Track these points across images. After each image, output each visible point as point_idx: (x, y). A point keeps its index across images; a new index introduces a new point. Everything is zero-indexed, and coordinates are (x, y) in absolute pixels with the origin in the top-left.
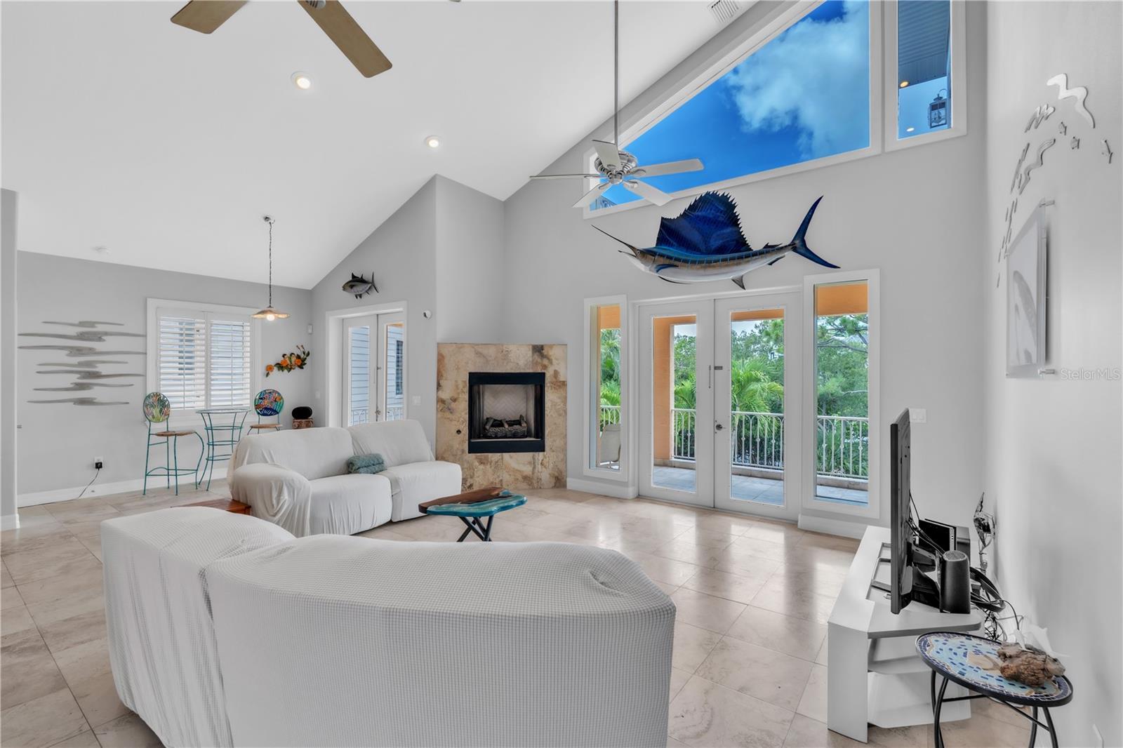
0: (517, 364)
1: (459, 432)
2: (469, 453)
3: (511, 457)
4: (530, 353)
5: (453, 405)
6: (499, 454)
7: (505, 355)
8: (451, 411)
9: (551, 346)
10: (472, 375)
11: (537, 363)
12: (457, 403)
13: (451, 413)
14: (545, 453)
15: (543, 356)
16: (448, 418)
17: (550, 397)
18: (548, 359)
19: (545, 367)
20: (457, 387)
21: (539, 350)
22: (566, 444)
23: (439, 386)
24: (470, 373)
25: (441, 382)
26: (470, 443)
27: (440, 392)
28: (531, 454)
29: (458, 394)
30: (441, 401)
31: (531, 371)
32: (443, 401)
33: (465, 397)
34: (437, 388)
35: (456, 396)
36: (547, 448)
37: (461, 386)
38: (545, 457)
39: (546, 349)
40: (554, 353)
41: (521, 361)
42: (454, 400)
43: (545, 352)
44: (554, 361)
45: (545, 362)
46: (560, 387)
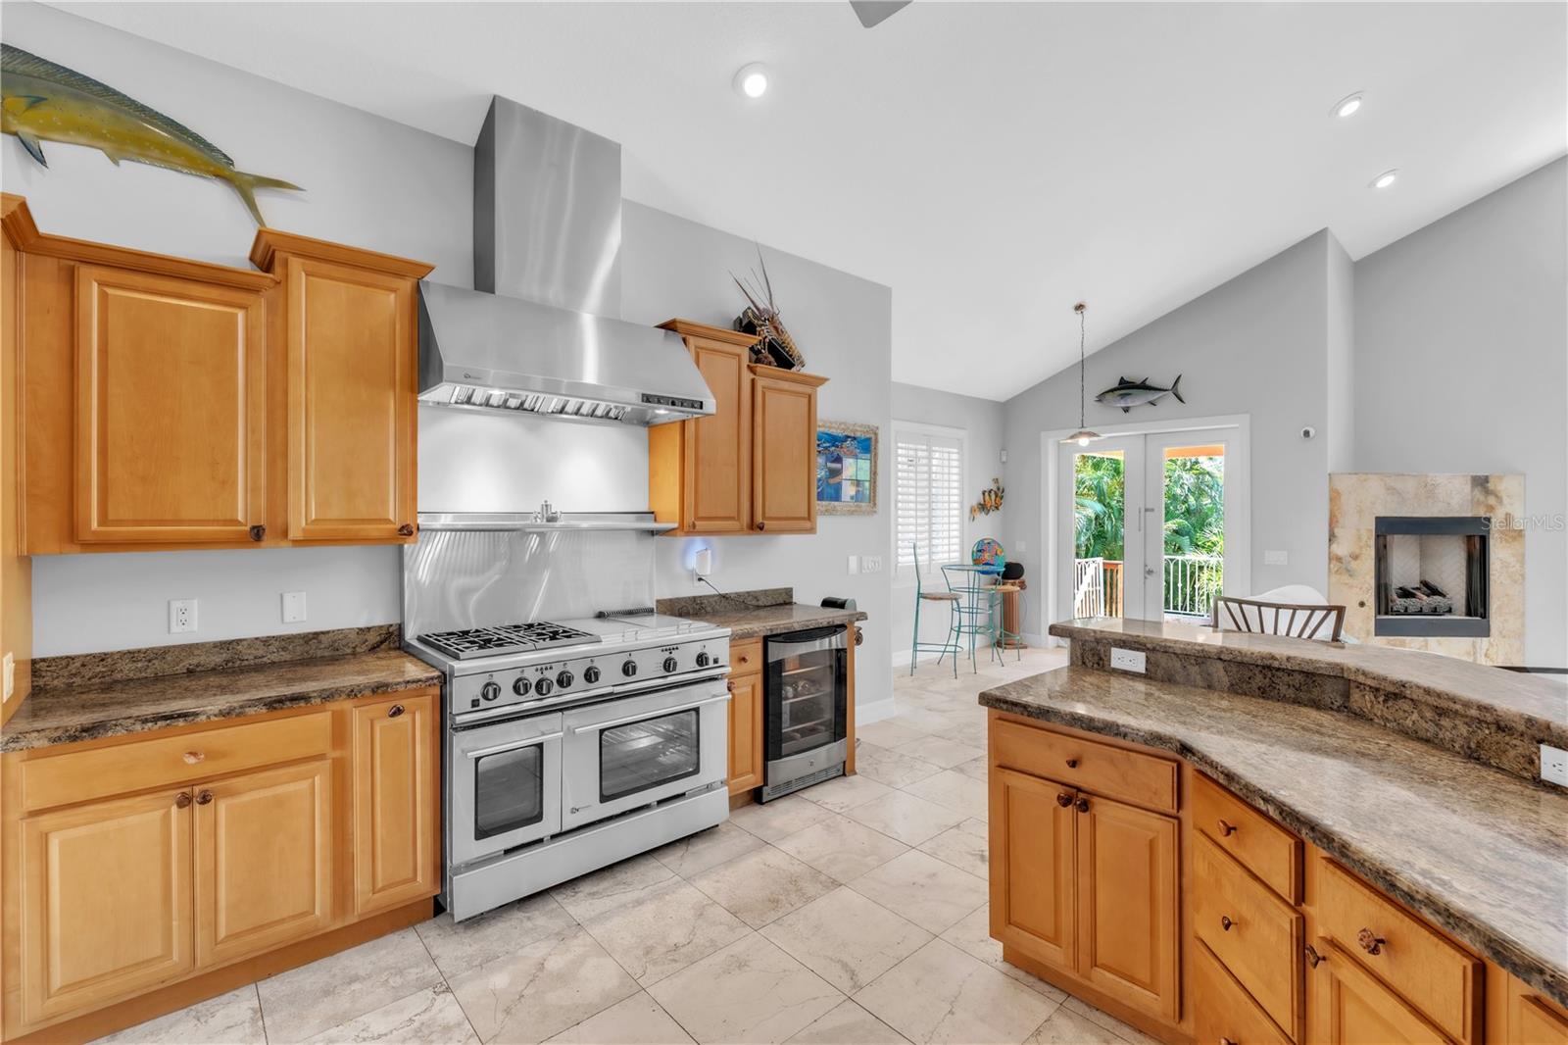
0: (1449, 504)
1: (1362, 604)
2: (1376, 635)
3: (1440, 644)
4: (1468, 488)
5: (1354, 564)
6: (1421, 639)
7: (1430, 491)
8: (1350, 573)
9: (1501, 478)
10: (1380, 521)
11: (1479, 503)
12: (1358, 561)
13: (1351, 576)
14: (1491, 639)
15: (1487, 492)
16: (1346, 584)
17: (1499, 555)
18: (1497, 496)
19: (1491, 508)
20: (1359, 538)
21: (1481, 483)
22: (1523, 625)
23: (1332, 537)
24: (1377, 518)
25: (1336, 531)
26: (1376, 620)
27: (1334, 546)
28: (1471, 639)
29: (1361, 548)
30: (1334, 558)
31: (1469, 515)
32: (1339, 559)
33: (1370, 553)
34: (1330, 540)
35: (1357, 551)
36: (1493, 630)
37: (1365, 538)
38: (1491, 644)
39: (1491, 480)
40: (1506, 486)
41: (1453, 499)
42: (1356, 557)
43: (1491, 486)
44: (1506, 500)
45: (1492, 500)
46: (1514, 539)
